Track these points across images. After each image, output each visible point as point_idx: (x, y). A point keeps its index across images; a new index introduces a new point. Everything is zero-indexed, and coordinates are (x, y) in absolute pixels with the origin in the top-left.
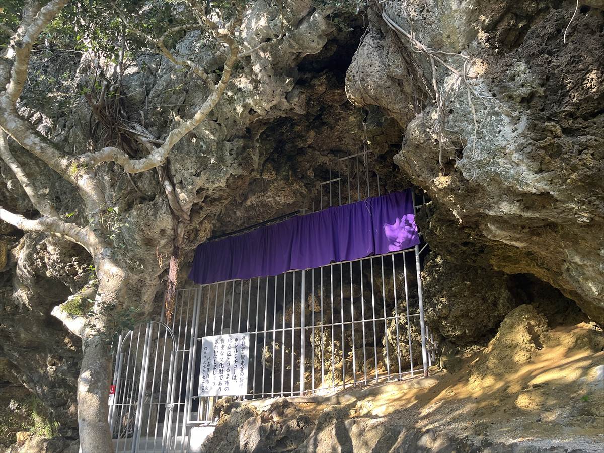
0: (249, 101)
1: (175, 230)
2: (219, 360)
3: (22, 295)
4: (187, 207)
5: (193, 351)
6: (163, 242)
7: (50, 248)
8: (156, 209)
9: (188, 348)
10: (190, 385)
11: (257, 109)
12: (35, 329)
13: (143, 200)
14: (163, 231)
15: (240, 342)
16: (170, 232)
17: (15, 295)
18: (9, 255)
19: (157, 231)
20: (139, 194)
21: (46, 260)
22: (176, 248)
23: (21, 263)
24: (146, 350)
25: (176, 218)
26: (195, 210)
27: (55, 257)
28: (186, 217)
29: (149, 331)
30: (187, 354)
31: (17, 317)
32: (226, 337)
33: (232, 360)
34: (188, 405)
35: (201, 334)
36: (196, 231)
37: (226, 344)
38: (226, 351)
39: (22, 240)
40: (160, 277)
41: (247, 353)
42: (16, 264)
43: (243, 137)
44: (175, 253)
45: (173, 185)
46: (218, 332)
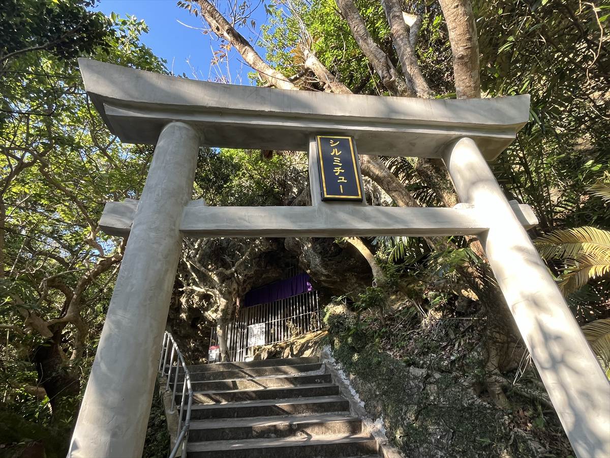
0: (259, 247)
1: (238, 288)
2: (255, 333)
3: (183, 316)
4: (242, 281)
5: (246, 331)
6: (234, 292)
7: (195, 297)
8: (232, 282)
9: (244, 330)
10: (245, 343)
11: (262, 249)
12: (187, 329)
13: (228, 279)
14: (234, 289)
15: (262, 326)
16: (236, 289)
17: (181, 316)
18: (179, 301)
19: (232, 289)
20: (226, 277)
21: (194, 302)
22: (239, 294)
23: (184, 303)
24: (229, 332)
25: (238, 284)
26: (245, 281)
27: (197, 300)
28: (242, 284)
29: (230, 325)
30: (244, 332)
31: (181, 325)
32: (257, 325)
33: (259, 333)
34: (244, 350)
35: (248, 325)
36: (245, 288)
37: (257, 327)
38: (257, 330)
39: (183, 295)
40: (234, 305)
41: (264, 330)
42: (182, 304)
43: (259, 258)
44: (239, 296)
45: (237, 274)
46: (254, 323)
